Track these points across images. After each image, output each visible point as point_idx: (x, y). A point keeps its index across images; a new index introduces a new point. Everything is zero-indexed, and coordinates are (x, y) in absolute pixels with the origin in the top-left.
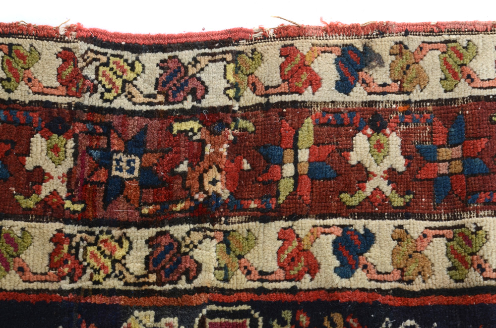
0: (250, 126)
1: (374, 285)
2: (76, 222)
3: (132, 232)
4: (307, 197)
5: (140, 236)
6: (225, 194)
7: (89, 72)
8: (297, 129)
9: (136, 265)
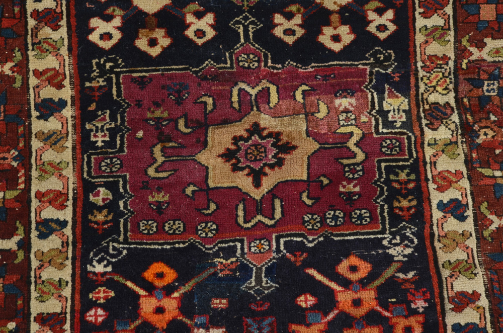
1: (435, 221)
2: (455, 66)
3: (452, 94)
4: (482, 183)
5: (451, 98)
6: (479, 141)
9: (433, 98)
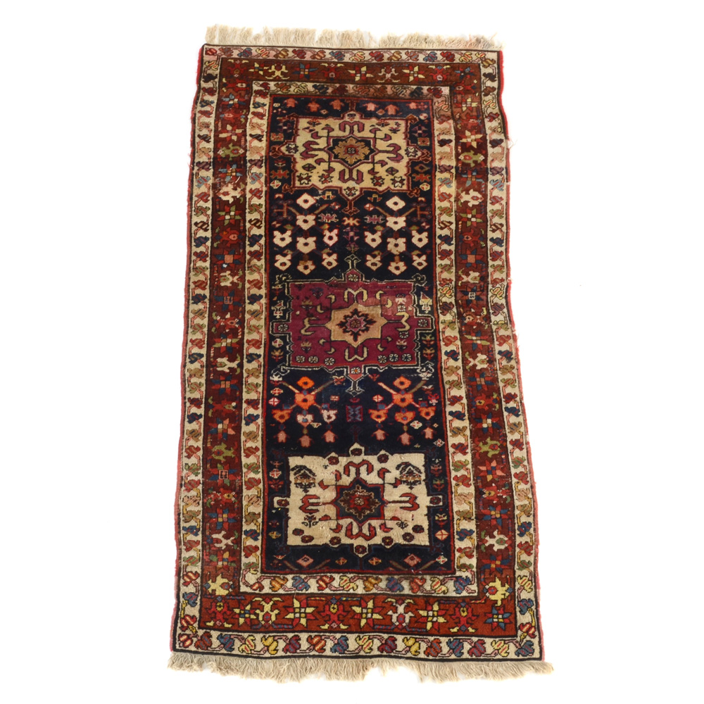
0: (486, 328)
1: (443, 361)
2: (455, 284)
3: (454, 298)
4: (466, 342)
5: (453, 300)
6: (466, 322)
7: (498, 286)
8: (487, 340)
9: (444, 300)
